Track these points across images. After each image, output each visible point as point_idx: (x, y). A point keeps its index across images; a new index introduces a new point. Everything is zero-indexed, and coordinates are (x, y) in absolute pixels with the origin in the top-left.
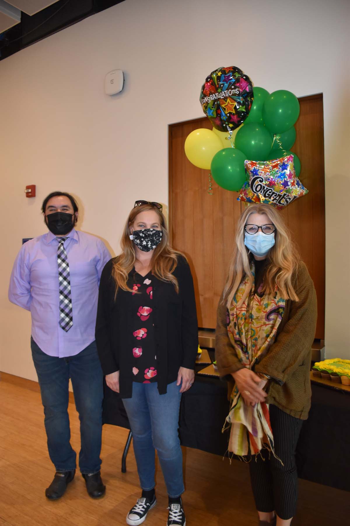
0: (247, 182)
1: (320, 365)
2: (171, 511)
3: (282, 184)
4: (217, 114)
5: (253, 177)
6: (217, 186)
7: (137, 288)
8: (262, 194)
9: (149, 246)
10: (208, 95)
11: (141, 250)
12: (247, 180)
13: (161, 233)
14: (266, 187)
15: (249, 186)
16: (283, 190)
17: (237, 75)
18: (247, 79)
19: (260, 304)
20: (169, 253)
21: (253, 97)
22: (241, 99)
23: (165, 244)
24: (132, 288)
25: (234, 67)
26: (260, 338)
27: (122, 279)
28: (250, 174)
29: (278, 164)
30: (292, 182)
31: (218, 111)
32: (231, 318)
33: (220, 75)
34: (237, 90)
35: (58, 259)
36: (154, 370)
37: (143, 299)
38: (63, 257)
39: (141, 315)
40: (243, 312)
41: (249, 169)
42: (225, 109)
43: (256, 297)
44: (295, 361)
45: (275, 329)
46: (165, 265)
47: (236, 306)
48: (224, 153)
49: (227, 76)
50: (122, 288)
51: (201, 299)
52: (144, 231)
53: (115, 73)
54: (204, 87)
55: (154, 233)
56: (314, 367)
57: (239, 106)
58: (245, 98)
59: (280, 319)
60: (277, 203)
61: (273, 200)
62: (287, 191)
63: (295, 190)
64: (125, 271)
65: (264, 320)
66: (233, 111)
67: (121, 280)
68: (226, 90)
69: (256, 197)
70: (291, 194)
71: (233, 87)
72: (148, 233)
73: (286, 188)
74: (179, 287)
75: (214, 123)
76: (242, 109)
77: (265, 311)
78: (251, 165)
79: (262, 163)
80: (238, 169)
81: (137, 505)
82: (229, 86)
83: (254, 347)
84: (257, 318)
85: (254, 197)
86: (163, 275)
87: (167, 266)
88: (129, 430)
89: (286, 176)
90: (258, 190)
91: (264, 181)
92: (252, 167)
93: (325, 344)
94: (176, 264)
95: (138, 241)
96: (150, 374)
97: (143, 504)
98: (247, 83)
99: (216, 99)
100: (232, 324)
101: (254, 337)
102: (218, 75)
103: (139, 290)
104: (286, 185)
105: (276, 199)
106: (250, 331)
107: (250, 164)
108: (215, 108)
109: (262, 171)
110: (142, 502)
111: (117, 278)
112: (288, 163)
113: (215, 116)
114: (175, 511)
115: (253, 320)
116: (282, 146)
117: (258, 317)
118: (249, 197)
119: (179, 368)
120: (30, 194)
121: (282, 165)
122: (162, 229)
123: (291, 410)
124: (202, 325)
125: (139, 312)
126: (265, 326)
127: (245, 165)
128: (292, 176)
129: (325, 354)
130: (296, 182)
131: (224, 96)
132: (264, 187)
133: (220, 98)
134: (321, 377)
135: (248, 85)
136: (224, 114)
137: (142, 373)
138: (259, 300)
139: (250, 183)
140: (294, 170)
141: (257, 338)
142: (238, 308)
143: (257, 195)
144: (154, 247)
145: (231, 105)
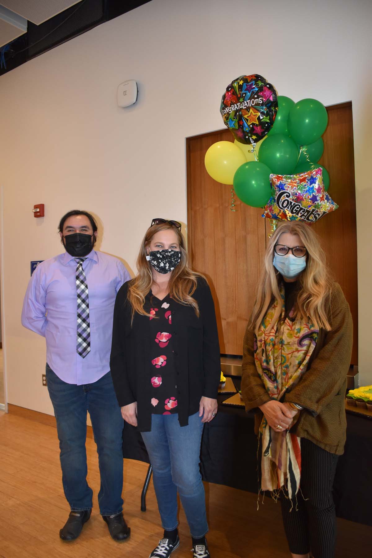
0: (273, 197)
1: (355, 393)
2: (196, 553)
3: (311, 199)
4: (239, 125)
5: (279, 192)
6: (239, 203)
7: (154, 313)
8: (289, 210)
9: (167, 267)
10: (229, 106)
11: (158, 271)
12: (272, 195)
13: (180, 254)
14: (293, 202)
15: (275, 202)
16: (312, 205)
17: (260, 84)
18: (271, 87)
19: (292, 329)
20: (188, 274)
21: (278, 107)
22: (264, 109)
23: (184, 266)
24: (150, 312)
25: (257, 75)
26: (292, 366)
27: (138, 302)
28: (276, 188)
29: (306, 178)
30: (321, 196)
31: (239, 122)
32: (259, 344)
33: (242, 84)
34: (260, 99)
35: (76, 281)
36: (175, 400)
37: (161, 325)
38: (81, 278)
39: (160, 341)
40: (271, 337)
41: (274, 183)
42: (247, 120)
43: (287, 321)
44: (330, 391)
45: (308, 356)
46: (184, 288)
47: (265, 332)
48: (247, 167)
49: (249, 85)
50: (139, 312)
51: (224, 323)
52: (161, 252)
53: (128, 84)
54: (224, 97)
55: (172, 254)
56: (348, 395)
57: (263, 117)
58: (269, 108)
59: (314, 344)
60: (306, 220)
61: (301, 217)
62: (315, 207)
63: (324, 205)
64: (141, 294)
65: (296, 346)
66: (256, 122)
67: (138, 304)
68: (249, 100)
69: (282, 213)
70: (320, 209)
71: (256, 96)
72: (166, 254)
73: (315, 203)
74: (200, 310)
75: (236, 135)
76: (266, 120)
77: (297, 336)
78: (276, 180)
79: (288, 177)
80: (263, 184)
81: (159, 547)
82: (251, 95)
83: (284, 375)
84: (288, 344)
85: (280, 214)
86: (181, 298)
87: (186, 288)
88: (148, 465)
89: (315, 190)
90: (284, 206)
91: (291, 196)
92: (278, 181)
93: (359, 370)
94: (196, 286)
95: (155, 263)
96: (170, 404)
97: (166, 545)
98: (271, 92)
99: (238, 110)
100: (259, 351)
101: (285, 364)
102: (239, 84)
103: (156, 314)
104: (314, 200)
105: (304, 215)
106: (280, 357)
107: (276, 178)
108: (237, 119)
109: (289, 186)
110: (165, 544)
111: (133, 301)
112: (317, 176)
113: (237, 128)
114: (200, 552)
115: (284, 346)
116: (309, 158)
117: (289, 342)
118: (275, 214)
119: (201, 398)
120: (38, 214)
121: (311, 179)
122: (181, 250)
123: (326, 445)
124: (225, 351)
125: (157, 339)
126: (297, 352)
127: (270, 179)
128: (321, 191)
129: (359, 381)
130: (325, 197)
131: (246, 106)
132: (291, 203)
133: (242, 108)
134: (356, 406)
135: (272, 94)
136: (247, 125)
137: (162, 404)
138: (291, 325)
139: (276, 199)
140: (323, 184)
141: (288, 365)
142: (267, 334)
143: (284, 211)
144: (172, 269)
145: (254, 115)
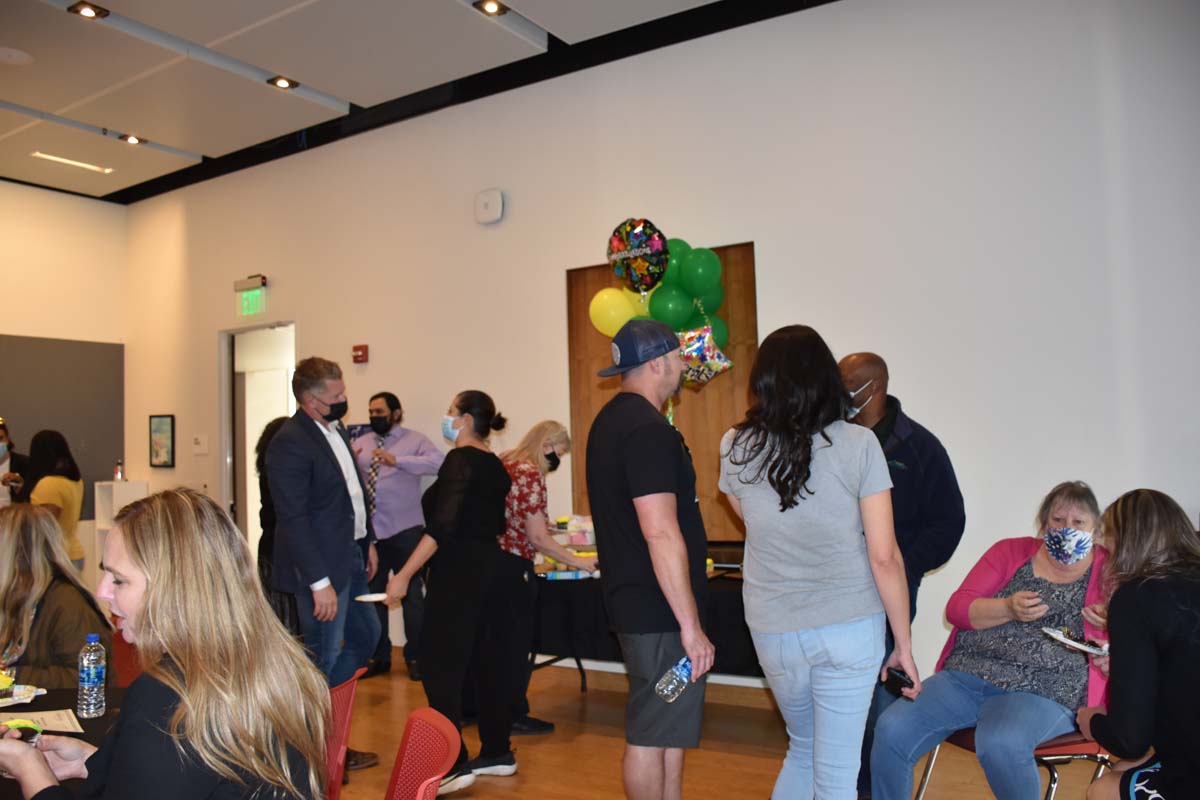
10: (616, 252)
17: (648, 232)
18: (659, 232)
21: (668, 253)
22: (653, 259)
25: (644, 219)
30: (712, 355)
31: (627, 270)
34: (649, 249)
42: (636, 270)
53: (491, 193)
54: (611, 240)
57: (652, 267)
58: (658, 257)
63: (716, 364)
66: (645, 272)
68: (636, 248)
70: (711, 368)
75: (625, 283)
76: (656, 270)
98: (660, 239)
99: (625, 258)
102: (626, 229)
105: (695, 374)
108: (624, 267)
112: (705, 334)
113: (626, 276)
120: (360, 359)
128: (711, 349)
130: (716, 355)
131: (634, 255)
133: (630, 257)
135: (661, 243)
136: (635, 275)
140: (713, 342)
145: (643, 265)
